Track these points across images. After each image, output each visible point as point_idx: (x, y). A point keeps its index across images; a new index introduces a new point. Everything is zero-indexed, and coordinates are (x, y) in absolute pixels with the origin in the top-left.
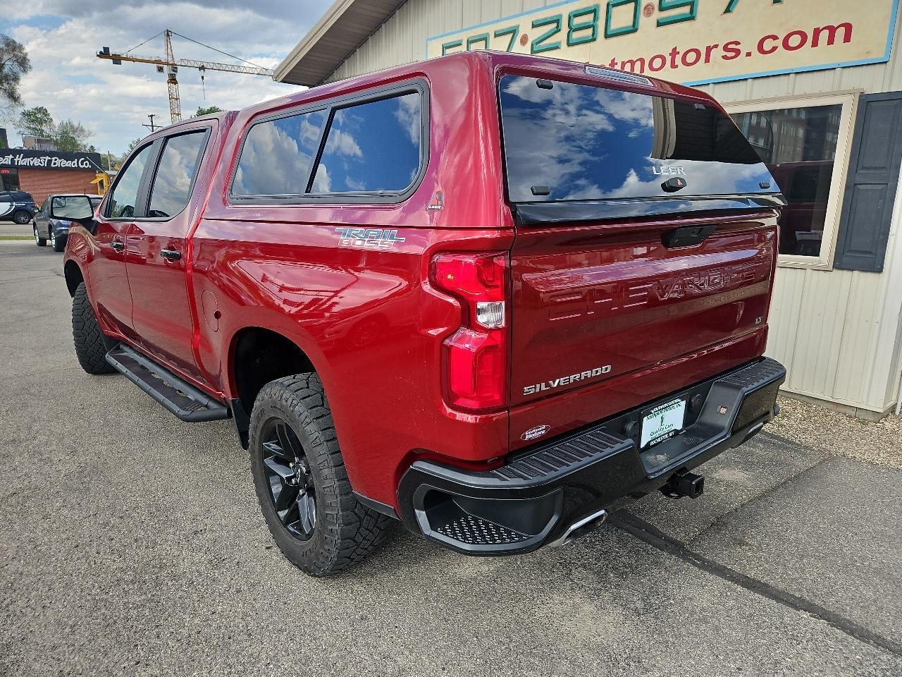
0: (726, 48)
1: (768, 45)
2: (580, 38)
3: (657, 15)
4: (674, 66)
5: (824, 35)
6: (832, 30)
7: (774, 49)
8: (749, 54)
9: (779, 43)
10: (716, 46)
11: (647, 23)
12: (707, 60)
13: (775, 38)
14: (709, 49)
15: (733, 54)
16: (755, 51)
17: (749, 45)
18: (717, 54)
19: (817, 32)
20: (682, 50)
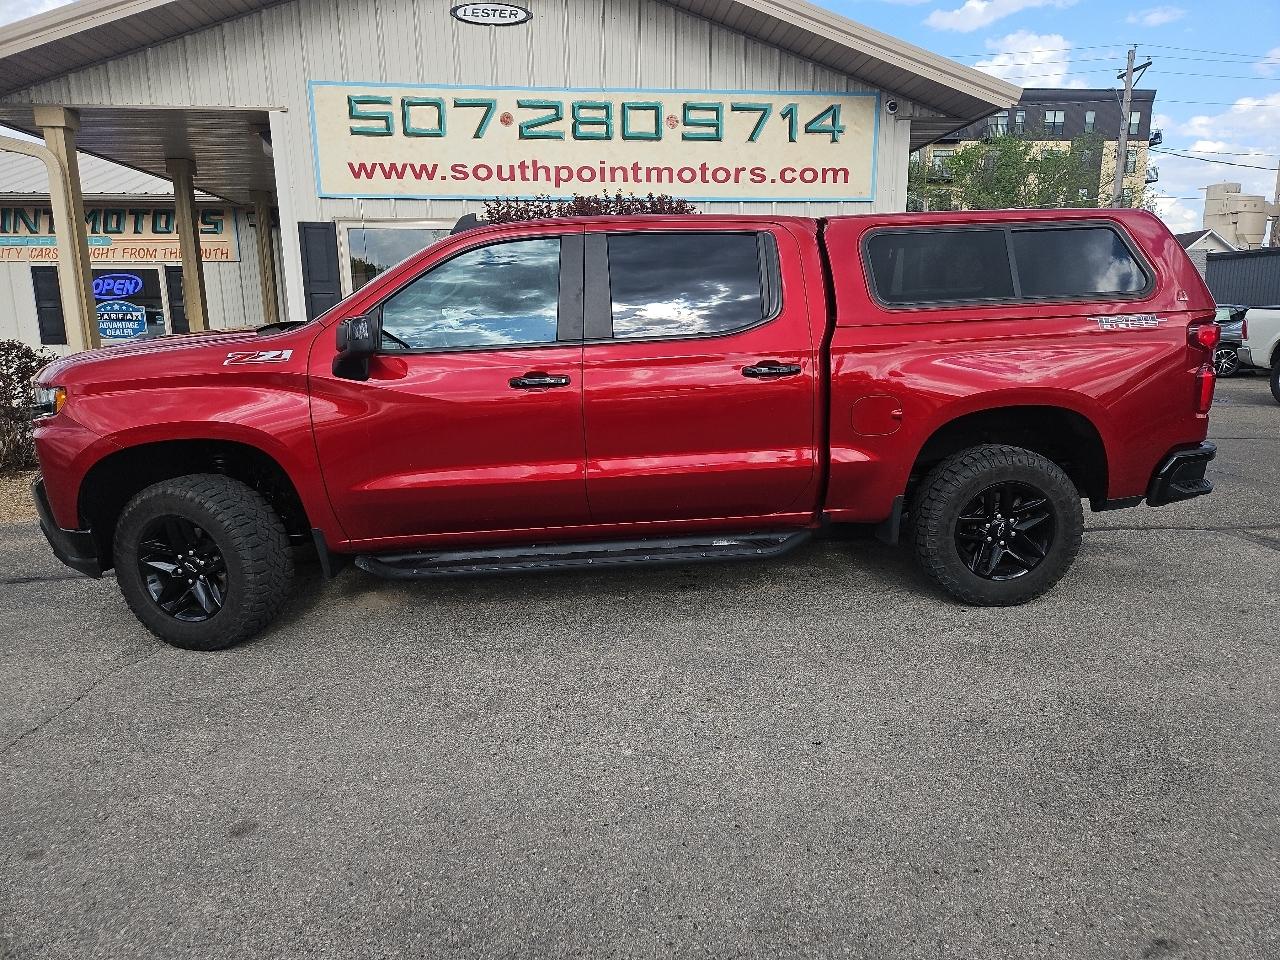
0: (752, 172)
1: (789, 176)
2: (591, 133)
3: (681, 128)
4: (704, 180)
5: (830, 175)
6: (835, 172)
7: (794, 179)
8: (773, 181)
9: (797, 175)
10: (744, 169)
11: (672, 135)
12: (737, 181)
13: (793, 170)
14: (738, 171)
15: (759, 179)
16: (777, 177)
17: (772, 173)
18: (745, 176)
19: (825, 171)
20: (711, 168)
